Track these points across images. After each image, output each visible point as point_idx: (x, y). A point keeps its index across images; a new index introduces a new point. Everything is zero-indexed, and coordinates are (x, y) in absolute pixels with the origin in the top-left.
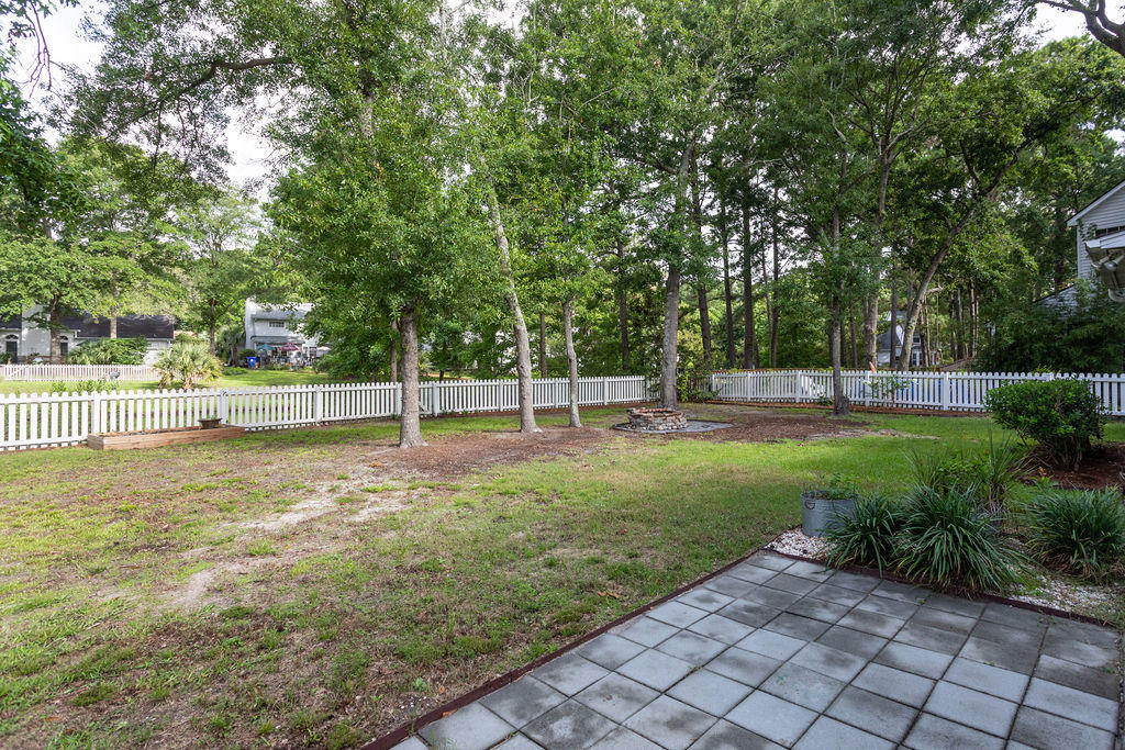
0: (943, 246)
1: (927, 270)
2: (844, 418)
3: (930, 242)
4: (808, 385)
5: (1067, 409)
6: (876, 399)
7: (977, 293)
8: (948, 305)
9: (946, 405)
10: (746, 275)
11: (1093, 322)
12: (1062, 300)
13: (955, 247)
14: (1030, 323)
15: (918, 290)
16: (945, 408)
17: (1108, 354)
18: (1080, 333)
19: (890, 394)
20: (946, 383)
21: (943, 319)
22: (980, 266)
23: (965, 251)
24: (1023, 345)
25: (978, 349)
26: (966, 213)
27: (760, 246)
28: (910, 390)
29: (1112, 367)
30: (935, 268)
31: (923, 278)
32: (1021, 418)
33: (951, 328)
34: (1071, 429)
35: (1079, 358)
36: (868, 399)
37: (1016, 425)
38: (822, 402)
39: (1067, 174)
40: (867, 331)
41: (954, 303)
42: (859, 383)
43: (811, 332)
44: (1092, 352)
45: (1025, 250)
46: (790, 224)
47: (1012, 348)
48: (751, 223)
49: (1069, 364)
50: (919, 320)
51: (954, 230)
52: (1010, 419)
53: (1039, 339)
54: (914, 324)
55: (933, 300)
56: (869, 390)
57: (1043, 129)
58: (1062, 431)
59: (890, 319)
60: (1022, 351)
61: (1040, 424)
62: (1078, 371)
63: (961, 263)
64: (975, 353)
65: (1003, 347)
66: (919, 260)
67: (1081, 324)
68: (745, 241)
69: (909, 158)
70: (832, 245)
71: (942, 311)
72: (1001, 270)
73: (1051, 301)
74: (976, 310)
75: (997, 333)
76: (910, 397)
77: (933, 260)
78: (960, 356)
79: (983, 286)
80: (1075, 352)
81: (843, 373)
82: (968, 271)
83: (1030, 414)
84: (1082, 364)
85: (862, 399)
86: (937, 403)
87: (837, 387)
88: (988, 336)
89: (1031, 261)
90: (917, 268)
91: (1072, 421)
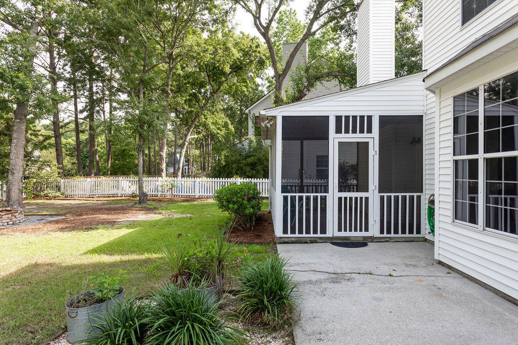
0: (197, 116)
1: (190, 127)
2: (144, 205)
3: (191, 112)
4: (126, 186)
5: (249, 200)
6: (163, 193)
7: (211, 141)
8: (199, 144)
9: (197, 195)
10: (91, 117)
11: (253, 156)
12: (243, 145)
13: (203, 117)
14: (232, 155)
15: (186, 136)
16: (197, 197)
17: (258, 170)
18: (249, 160)
19: (170, 190)
20: (197, 184)
21: (197, 152)
22: (212, 127)
23: (206, 119)
24: (229, 165)
25: (212, 167)
26: (207, 100)
27: (100, 101)
28: (181, 188)
29: (260, 176)
30: (194, 126)
31: (188, 130)
32: (231, 206)
33: (200, 157)
34: (251, 210)
35: (249, 171)
36: (160, 193)
37: (228, 209)
38: (134, 196)
39: (244, 91)
40: (161, 156)
41: (202, 144)
42: (155, 185)
43: (132, 155)
44: (252, 169)
45: (230, 122)
46: (118, 90)
47: (225, 166)
48: (94, 85)
49: (245, 174)
50: (187, 151)
51: (202, 108)
52: (225, 206)
53: (235, 162)
54: (184, 153)
55: (193, 142)
56: (160, 188)
57: (238, 68)
58: (248, 211)
59: (173, 151)
60: (229, 168)
61: (239, 208)
62: (249, 177)
63: (205, 125)
64: (210, 168)
65: (221, 166)
66: (187, 121)
67: (250, 156)
68: (90, 97)
69: (183, 68)
70: (139, 103)
71: (196, 148)
72: (221, 130)
73: (239, 145)
74: (210, 147)
75: (219, 160)
76: (180, 191)
77: (193, 121)
78: (204, 170)
79: (213, 136)
80: (248, 169)
81: (144, 179)
82: (207, 129)
83: (234, 203)
84: (250, 174)
85: (156, 193)
86: (193, 194)
87: (141, 187)
88: (215, 160)
89: (231, 127)
90: (186, 125)
91: (252, 206)
